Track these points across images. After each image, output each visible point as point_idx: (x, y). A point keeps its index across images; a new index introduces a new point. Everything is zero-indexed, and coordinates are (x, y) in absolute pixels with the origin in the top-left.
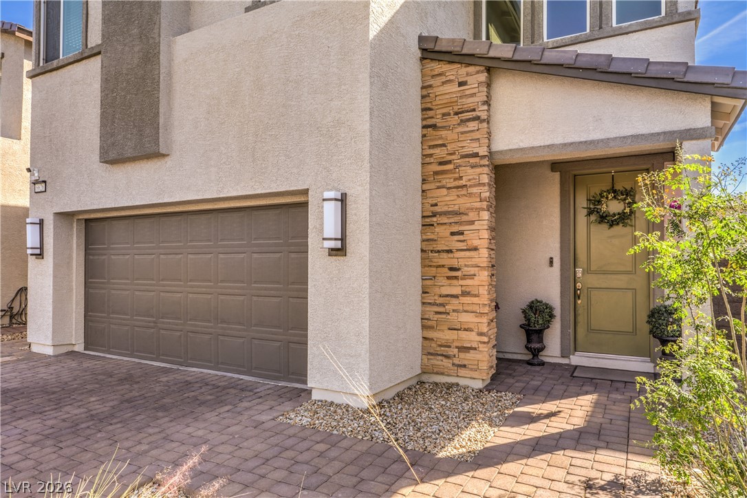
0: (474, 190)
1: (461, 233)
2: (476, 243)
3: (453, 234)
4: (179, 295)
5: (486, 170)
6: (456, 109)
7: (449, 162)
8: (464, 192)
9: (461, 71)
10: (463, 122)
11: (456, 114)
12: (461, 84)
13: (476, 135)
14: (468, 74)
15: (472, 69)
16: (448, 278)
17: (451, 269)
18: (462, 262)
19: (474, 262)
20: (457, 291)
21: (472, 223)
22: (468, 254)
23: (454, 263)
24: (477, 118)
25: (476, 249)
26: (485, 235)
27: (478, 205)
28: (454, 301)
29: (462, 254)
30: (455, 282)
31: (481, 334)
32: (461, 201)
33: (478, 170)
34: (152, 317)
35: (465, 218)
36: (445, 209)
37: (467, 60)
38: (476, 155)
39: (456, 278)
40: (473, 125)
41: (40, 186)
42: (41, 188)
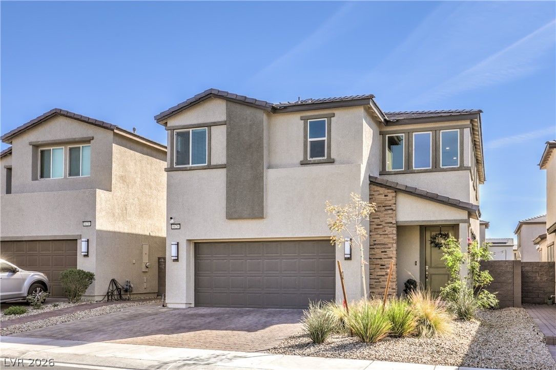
0: (391, 236)
1: (386, 252)
2: (391, 255)
3: (382, 252)
4: (259, 278)
5: (395, 229)
6: (383, 205)
7: (381, 225)
8: (386, 236)
9: (385, 191)
10: (386, 210)
11: (384, 207)
12: (385, 196)
13: (391, 215)
14: (388, 192)
15: (389, 191)
16: (380, 269)
17: (382, 265)
18: (386, 263)
20: (384, 273)
21: (390, 248)
22: (388, 259)
23: (383, 263)
24: (392, 209)
25: (391, 258)
26: (395, 252)
27: (392, 241)
28: (383, 277)
29: (386, 259)
30: (383, 270)
31: (393, 289)
32: (385, 240)
33: (393, 229)
34: (242, 288)
35: (387, 246)
36: (379, 242)
37: (388, 188)
38: (391, 223)
39: (384, 268)
40: (390, 212)
41: (176, 226)
42: (176, 227)
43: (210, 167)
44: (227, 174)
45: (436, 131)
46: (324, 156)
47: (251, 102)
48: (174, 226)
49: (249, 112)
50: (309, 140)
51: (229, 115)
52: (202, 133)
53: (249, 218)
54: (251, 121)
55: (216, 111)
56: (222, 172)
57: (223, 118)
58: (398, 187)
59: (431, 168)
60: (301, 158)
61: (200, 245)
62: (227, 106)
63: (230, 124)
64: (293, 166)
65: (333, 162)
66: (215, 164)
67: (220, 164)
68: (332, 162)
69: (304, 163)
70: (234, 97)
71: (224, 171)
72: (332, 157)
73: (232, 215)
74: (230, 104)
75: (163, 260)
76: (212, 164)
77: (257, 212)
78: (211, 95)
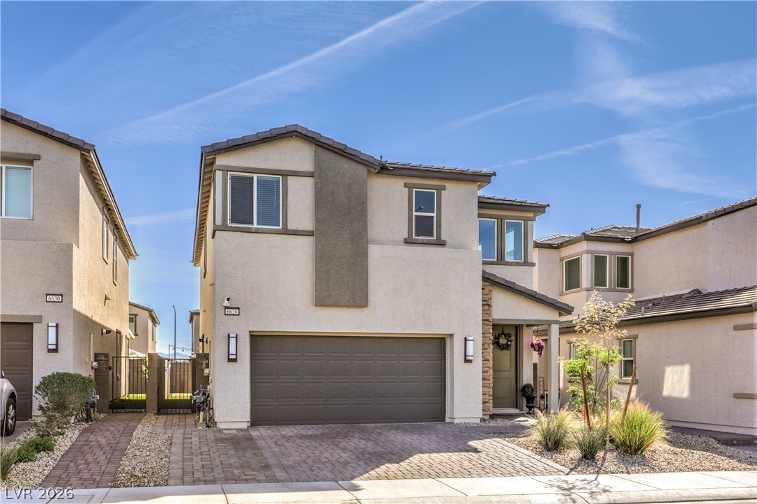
0: (487, 335)
2: (488, 357)
5: (491, 327)
13: (488, 312)
14: (484, 285)
15: (486, 284)
19: (488, 365)
21: (486, 349)
24: (489, 305)
25: (487, 360)
26: (491, 354)
27: (489, 342)
31: (490, 396)
33: (489, 327)
34: (323, 398)
37: (486, 280)
38: (488, 320)
40: (486, 308)
41: (232, 310)
42: (233, 312)
43: (286, 232)
44: (316, 245)
45: (501, 219)
46: (432, 236)
47: (355, 154)
48: (229, 310)
49: (346, 165)
50: (415, 213)
51: (318, 164)
52: (274, 185)
53: (348, 307)
54: (350, 178)
55: (297, 156)
56: (307, 244)
57: (308, 167)
58: (496, 280)
59: (496, 260)
60: (406, 236)
61: (259, 338)
62: (315, 152)
63: (320, 177)
64: (394, 243)
65: (444, 245)
66: (294, 228)
67: (301, 229)
68: (442, 244)
69: (408, 242)
70: (331, 143)
71: (311, 238)
72: (444, 237)
73: (322, 300)
74: (320, 150)
75: (103, 358)
76: (289, 228)
77: (359, 299)
78: (295, 133)
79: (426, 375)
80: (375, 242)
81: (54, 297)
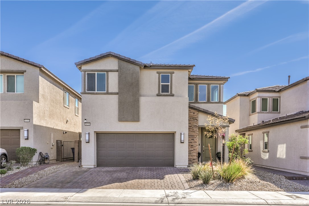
0: (196, 132)
1: (194, 139)
2: (196, 141)
3: (192, 139)
4: (134, 151)
5: (198, 129)
6: (193, 117)
7: (191, 127)
8: (194, 132)
10: (194, 120)
11: (193, 118)
12: (194, 113)
13: (196, 122)
14: (195, 112)
15: (196, 111)
16: (191, 147)
17: (192, 146)
18: (194, 144)
19: (196, 144)
20: (193, 149)
21: (195, 138)
22: (195, 143)
23: (192, 145)
24: (197, 120)
25: (196, 142)
26: (198, 140)
27: (197, 135)
28: (192, 151)
29: (194, 143)
30: (192, 148)
32: (193, 134)
33: (197, 129)
34: (124, 157)
35: (194, 137)
36: (191, 135)
37: (195, 109)
38: (196, 126)
39: (193, 147)
40: (196, 121)
41: (87, 124)
42: (88, 124)
43: (108, 93)
44: (119, 98)
45: (209, 85)
46: (168, 92)
47: (134, 61)
49: (131, 66)
50: (161, 84)
51: (119, 66)
52: (103, 76)
53: (131, 121)
54: (132, 71)
55: (112, 64)
56: (116, 97)
57: (116, 68)
58: (200, 110)
59: (206, 101)
60: (157, 93)
61: (99, 134)
62: (118, 62)
63: (120, 71)
64: (153, 96)
65: (173, 96)
66: (111, 92)
67: (114, 92)
68: (173, 95)
69: (158, 95)
70: (124, 58)
71: (118, 95)
72: (173, 93)
73: (122, 119)
74: (120, 61)
75: (59, 142)
76: (109, 92)
77: (136, 118)
78: (110, 55)
79: (166, 148)
80: (144, 96)
81: (27, 120)
